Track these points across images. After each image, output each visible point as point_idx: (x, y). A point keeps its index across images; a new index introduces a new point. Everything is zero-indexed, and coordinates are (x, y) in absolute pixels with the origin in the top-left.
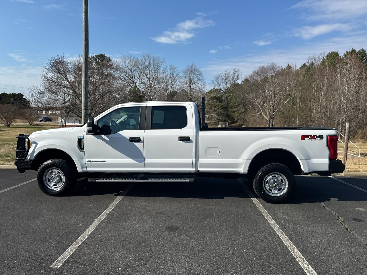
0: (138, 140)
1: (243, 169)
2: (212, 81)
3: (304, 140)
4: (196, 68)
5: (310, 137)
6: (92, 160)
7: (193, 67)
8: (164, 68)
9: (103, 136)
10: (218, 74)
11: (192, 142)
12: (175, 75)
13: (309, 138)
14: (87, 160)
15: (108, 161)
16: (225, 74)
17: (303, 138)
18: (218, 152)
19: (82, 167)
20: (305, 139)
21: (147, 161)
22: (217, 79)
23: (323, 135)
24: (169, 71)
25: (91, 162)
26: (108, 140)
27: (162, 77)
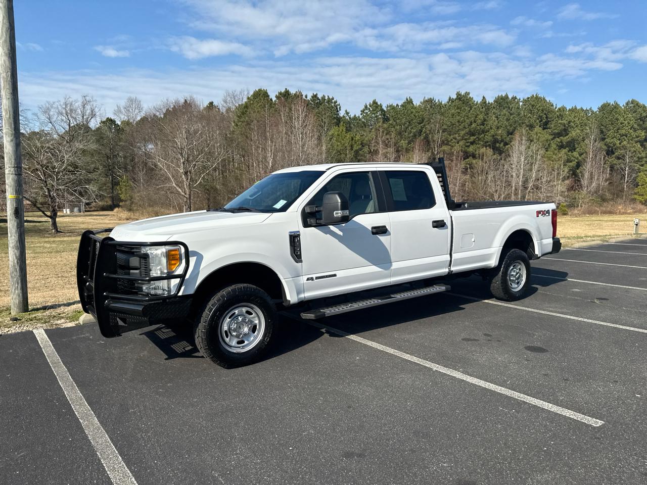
1: (493, 262)
3: (539, 217)
5: (542, 213)
6: (314, 276)
9: (332, 227)
11: (447, 227)
14: (305, 278)
15: (340, 274)
17: (538, 213)
18: (473, 240)
19: (298, 293)
20: (539, 215)
21: (395, 265)
23: (549, 210)
25: (312, 279)
26: (341, 234)
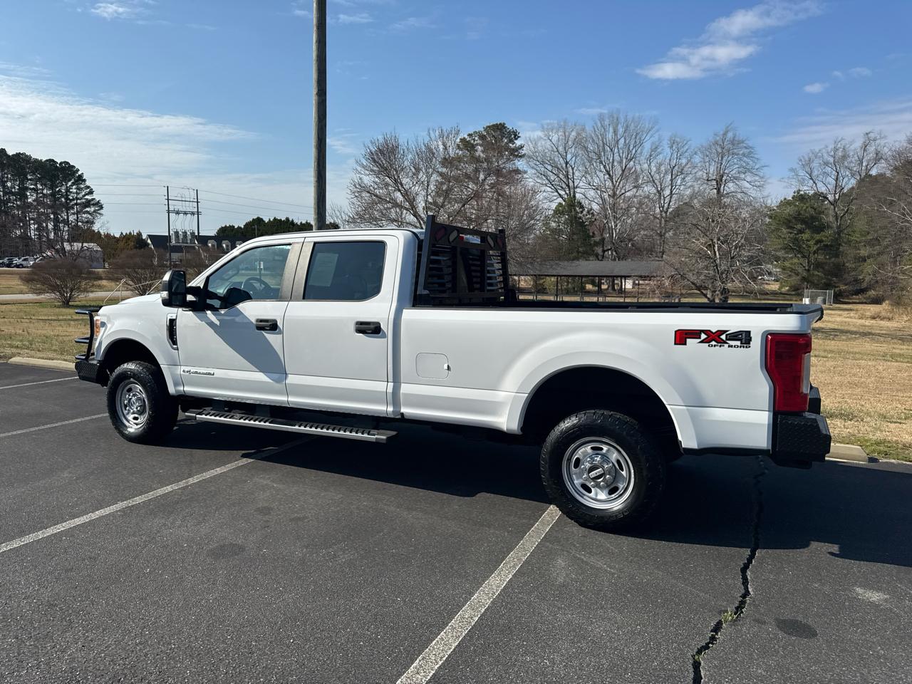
0: (273, 326)
1: (507, 419)
2: (792, 170)
3: (685, 344)
4: (736, 139)
5: (703, 336)
6: (191, 369)
7: (730, 135)
8: (653, 143)
9: (209, 314)
10: (811, 150)
11: (385, 336)
12: (684, 161)
13: (700, 338)
15: (219, 373)
16: (836, 150)
17: (682, 337)
18: (446, 367)
19: (176, 384)
20: (688, 340)
21: (291, 379)
22: (807, 164)
23: (749, 332)
24: (668, 151)
25: (189, 372)
26: (218, 323)
27: (646, 166)
